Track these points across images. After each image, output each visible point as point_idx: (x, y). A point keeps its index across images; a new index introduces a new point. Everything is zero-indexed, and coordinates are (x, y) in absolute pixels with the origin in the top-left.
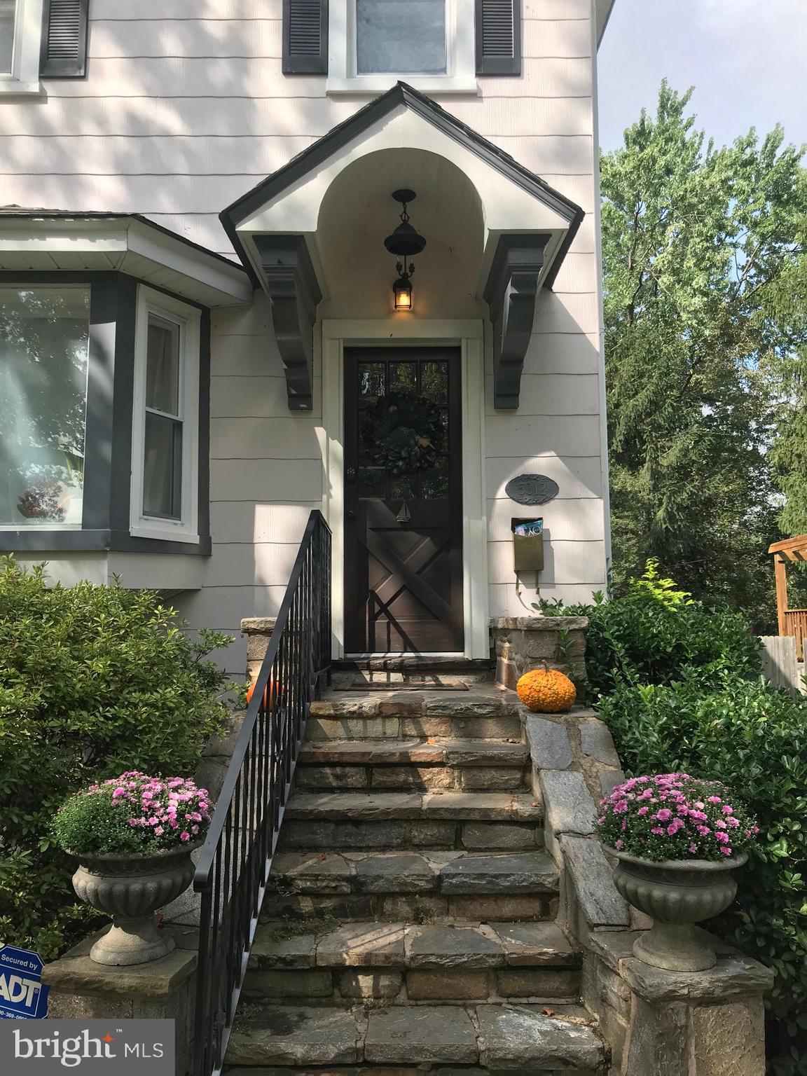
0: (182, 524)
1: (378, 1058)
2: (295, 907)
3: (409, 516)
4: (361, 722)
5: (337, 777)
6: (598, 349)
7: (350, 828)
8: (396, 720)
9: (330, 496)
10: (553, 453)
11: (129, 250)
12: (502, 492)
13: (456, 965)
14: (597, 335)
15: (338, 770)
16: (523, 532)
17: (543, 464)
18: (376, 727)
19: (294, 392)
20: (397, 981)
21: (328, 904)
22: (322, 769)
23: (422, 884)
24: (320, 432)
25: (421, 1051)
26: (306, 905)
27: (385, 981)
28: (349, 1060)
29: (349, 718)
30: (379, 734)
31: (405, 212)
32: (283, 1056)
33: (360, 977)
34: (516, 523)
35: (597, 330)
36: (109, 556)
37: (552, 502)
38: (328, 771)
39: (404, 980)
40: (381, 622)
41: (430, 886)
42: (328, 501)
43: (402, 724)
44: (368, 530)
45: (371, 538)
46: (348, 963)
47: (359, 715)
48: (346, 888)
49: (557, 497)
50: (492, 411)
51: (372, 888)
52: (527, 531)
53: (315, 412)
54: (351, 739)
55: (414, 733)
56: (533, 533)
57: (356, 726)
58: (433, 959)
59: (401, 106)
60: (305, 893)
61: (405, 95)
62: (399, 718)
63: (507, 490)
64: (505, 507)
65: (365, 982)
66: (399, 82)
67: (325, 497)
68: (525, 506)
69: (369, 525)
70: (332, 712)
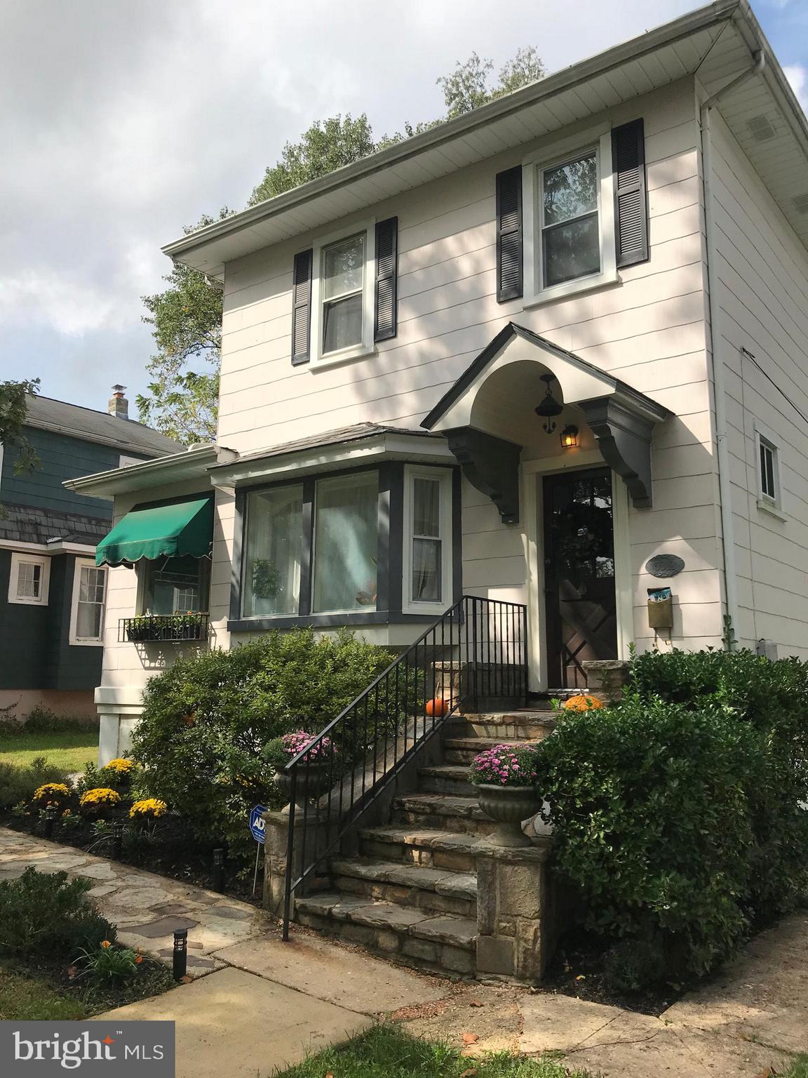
0: (443, 604)
1: (393, 880)
2: (407, 818)
3: (586, 591)
4: (495, 727)
5: (464, 757)
6: (711, 453)
7: (452, 783)
8: (513, 727)
9: (531, 580)
10: (680, 538)
11: (386, 451)
12: (643, 570)
13: (452, 849)
14: (710, 444)
15: (465, 753)
16: (654, 599)
17: (674, 546)
18: (502, 730)
19: (503, 513)
20: (429, 855)
21: (421, 818)
22: (456, 752)
23: (462, 811)
24: (524, 537)
25: (410, 880)
26: (412, 817)
27: (424, 854)
28: (382, 879)
29: (488, 724)
30: (504, 735)
31: (549, 389)
32: (357, 872)
33: (413, 851)
34: (650, 592)
35: (710, 439)
36: (389, 626)
37: (680, 575)
38: (460, 752)
39: (432, 856)
40: (570, 667)
41: (466, 813)
42: (529, 584)
43: (516, 730)
44: (561, 602)
45: (564, 607)
46: (406, 842)
47: (491, 723)
48: (428, 810)
49: (683, 570)
50: (633, 510)
51: (440, 811)
52: (656, 598)
53: (520, 525)
54: (489, 737)
55: (523, 735)
56: (661, 599)
57: (492, 729)
58: (442, 845)
59: (514, 335)
60: (411, 810)
61: (514, 329)
62: (514, 725)
63: (646, 567)
64: (647, 579)
65: (416, 853)
66: (511, 323)
67: (526, 581)
68: (660, 579)
69: (561, 597)
70: (478, 720)
